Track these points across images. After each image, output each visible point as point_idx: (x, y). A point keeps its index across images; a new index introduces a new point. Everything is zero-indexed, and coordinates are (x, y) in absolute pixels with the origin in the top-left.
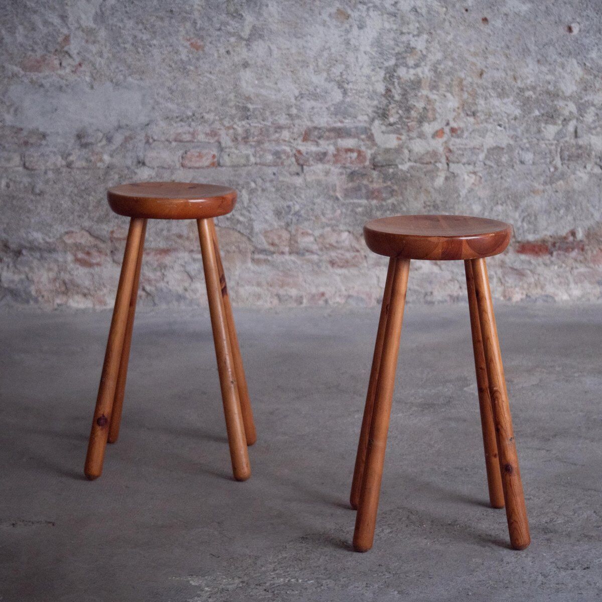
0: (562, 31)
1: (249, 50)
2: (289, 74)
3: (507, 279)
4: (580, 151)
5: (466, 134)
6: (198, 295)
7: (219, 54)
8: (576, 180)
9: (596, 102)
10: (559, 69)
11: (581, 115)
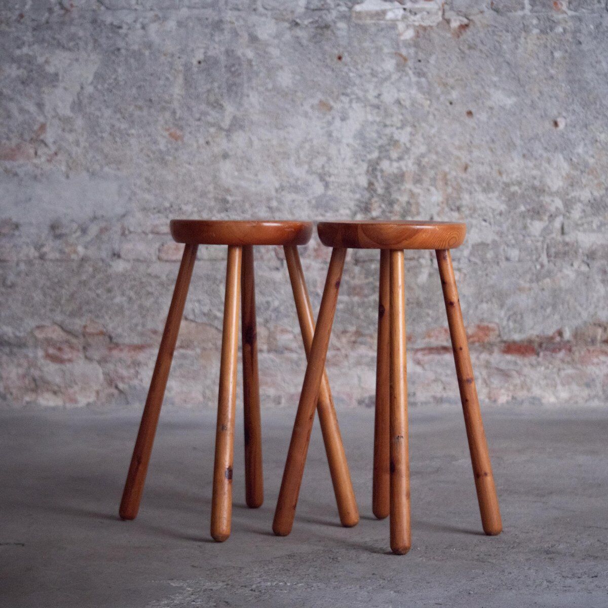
0: (548, 125)
1: (229, 140)
2: (270, 165)
3: (492, 380)
4: (567, 248)
6: (173, 393)
7: (198, 144)
8: (562, 278)
10: (545, 165)
11: (567, 211)
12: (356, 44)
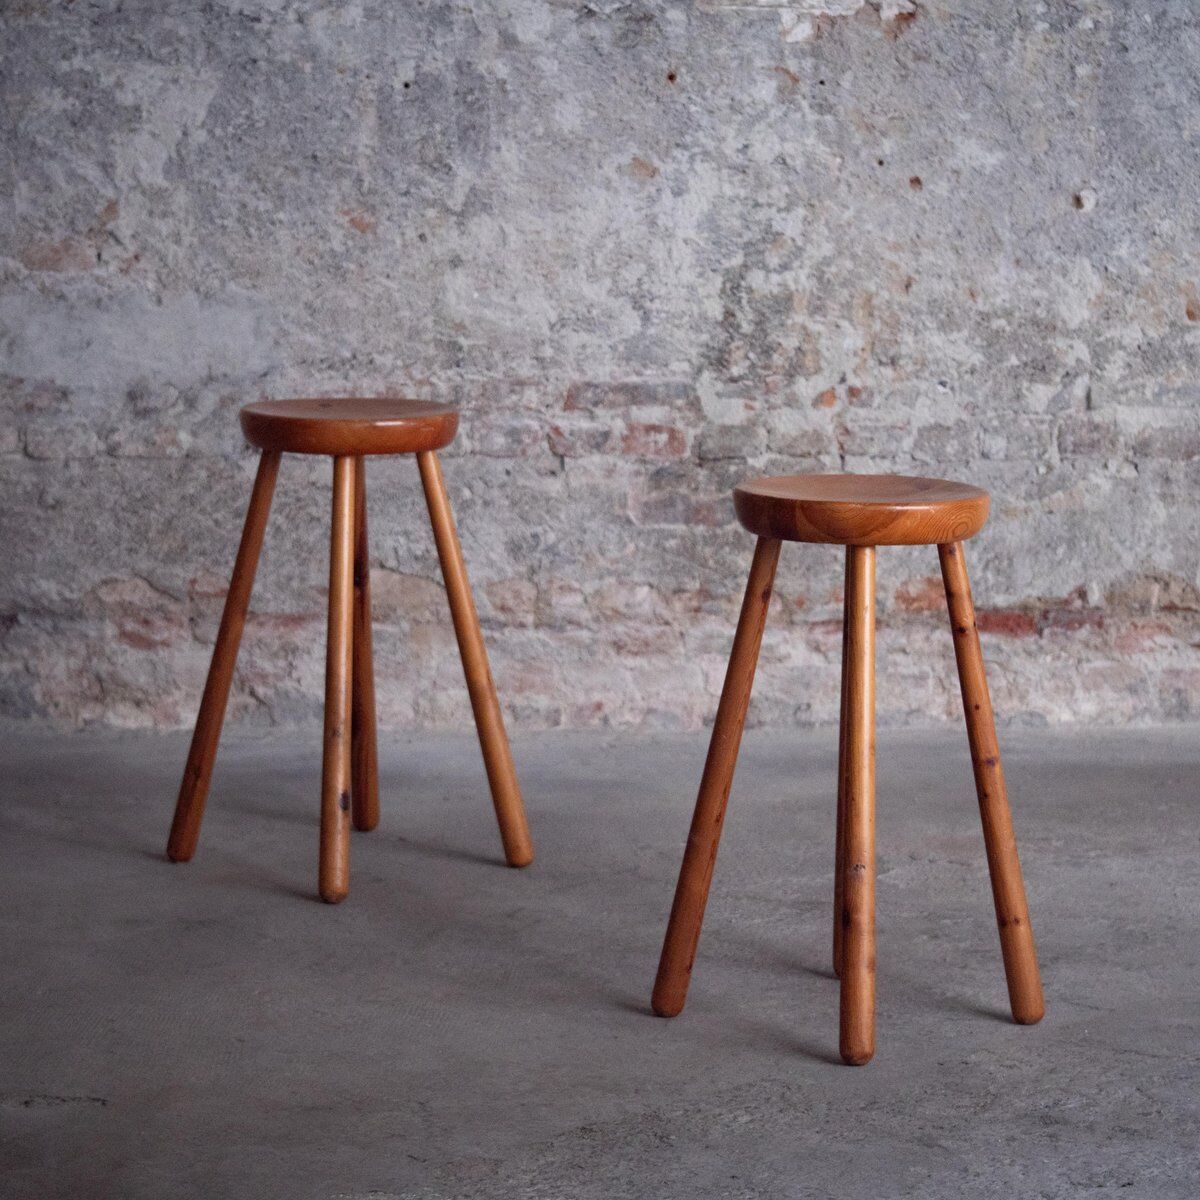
0: (1064, 204)
1: (463, 233)
2: (540, 279)
4: (1096, 436)
5: (877, 400)
7: (404, 240)
8: (1087, 490)
9: (1126, 341)
10: (1057, 278)
11: (1098, 366)
12: (701, 51)
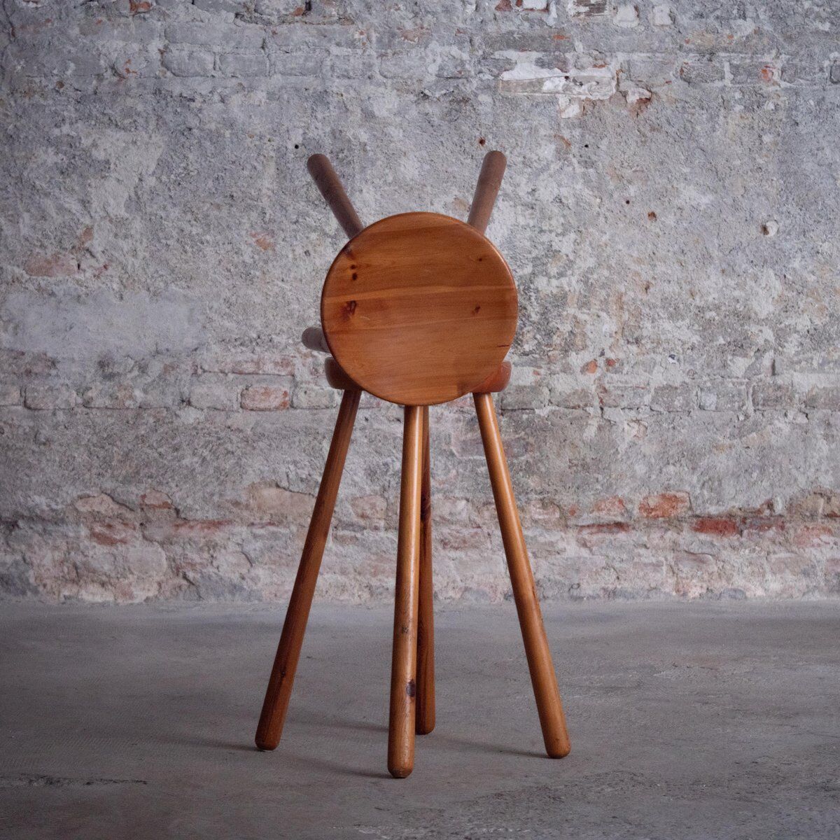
0: (755, 231)
3: (681, 566)
4: (779, 393)
5: (626, 368)
6: (260, 585)
7: (294, 255)
8: (773, 432)
9: (799, 327)
10: (750, 283)
11: (780, 345)
12: (503, 123)
